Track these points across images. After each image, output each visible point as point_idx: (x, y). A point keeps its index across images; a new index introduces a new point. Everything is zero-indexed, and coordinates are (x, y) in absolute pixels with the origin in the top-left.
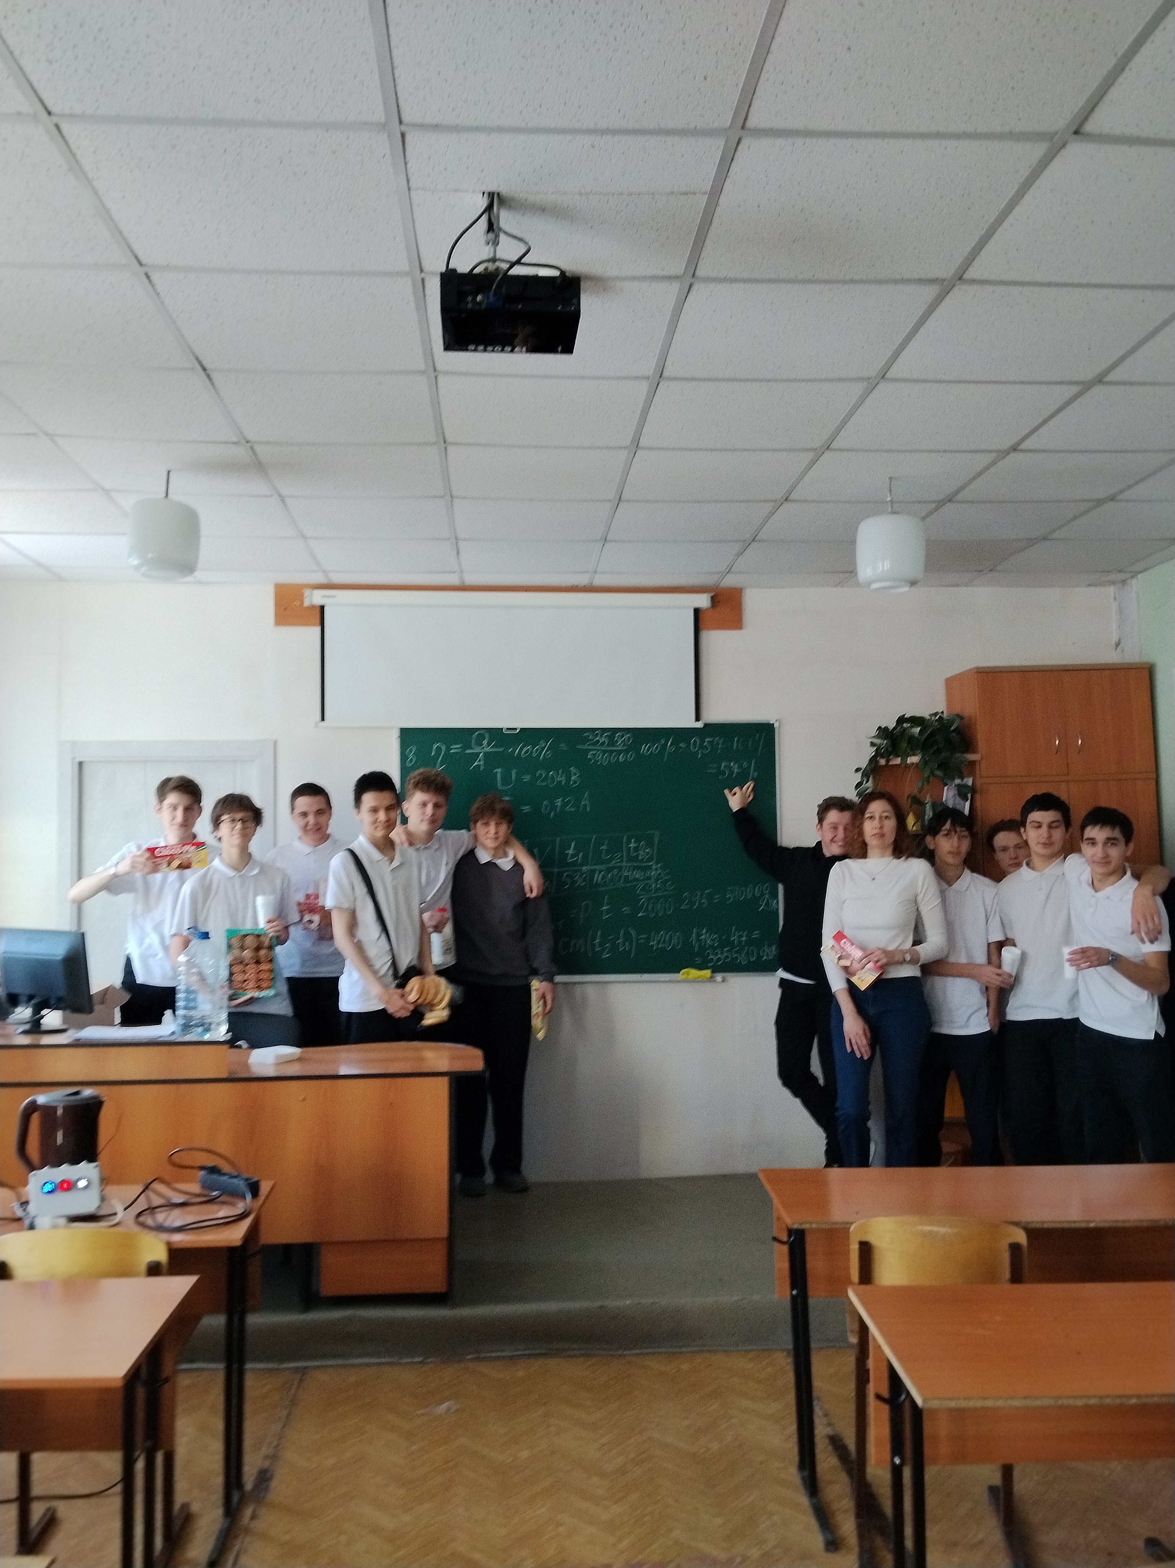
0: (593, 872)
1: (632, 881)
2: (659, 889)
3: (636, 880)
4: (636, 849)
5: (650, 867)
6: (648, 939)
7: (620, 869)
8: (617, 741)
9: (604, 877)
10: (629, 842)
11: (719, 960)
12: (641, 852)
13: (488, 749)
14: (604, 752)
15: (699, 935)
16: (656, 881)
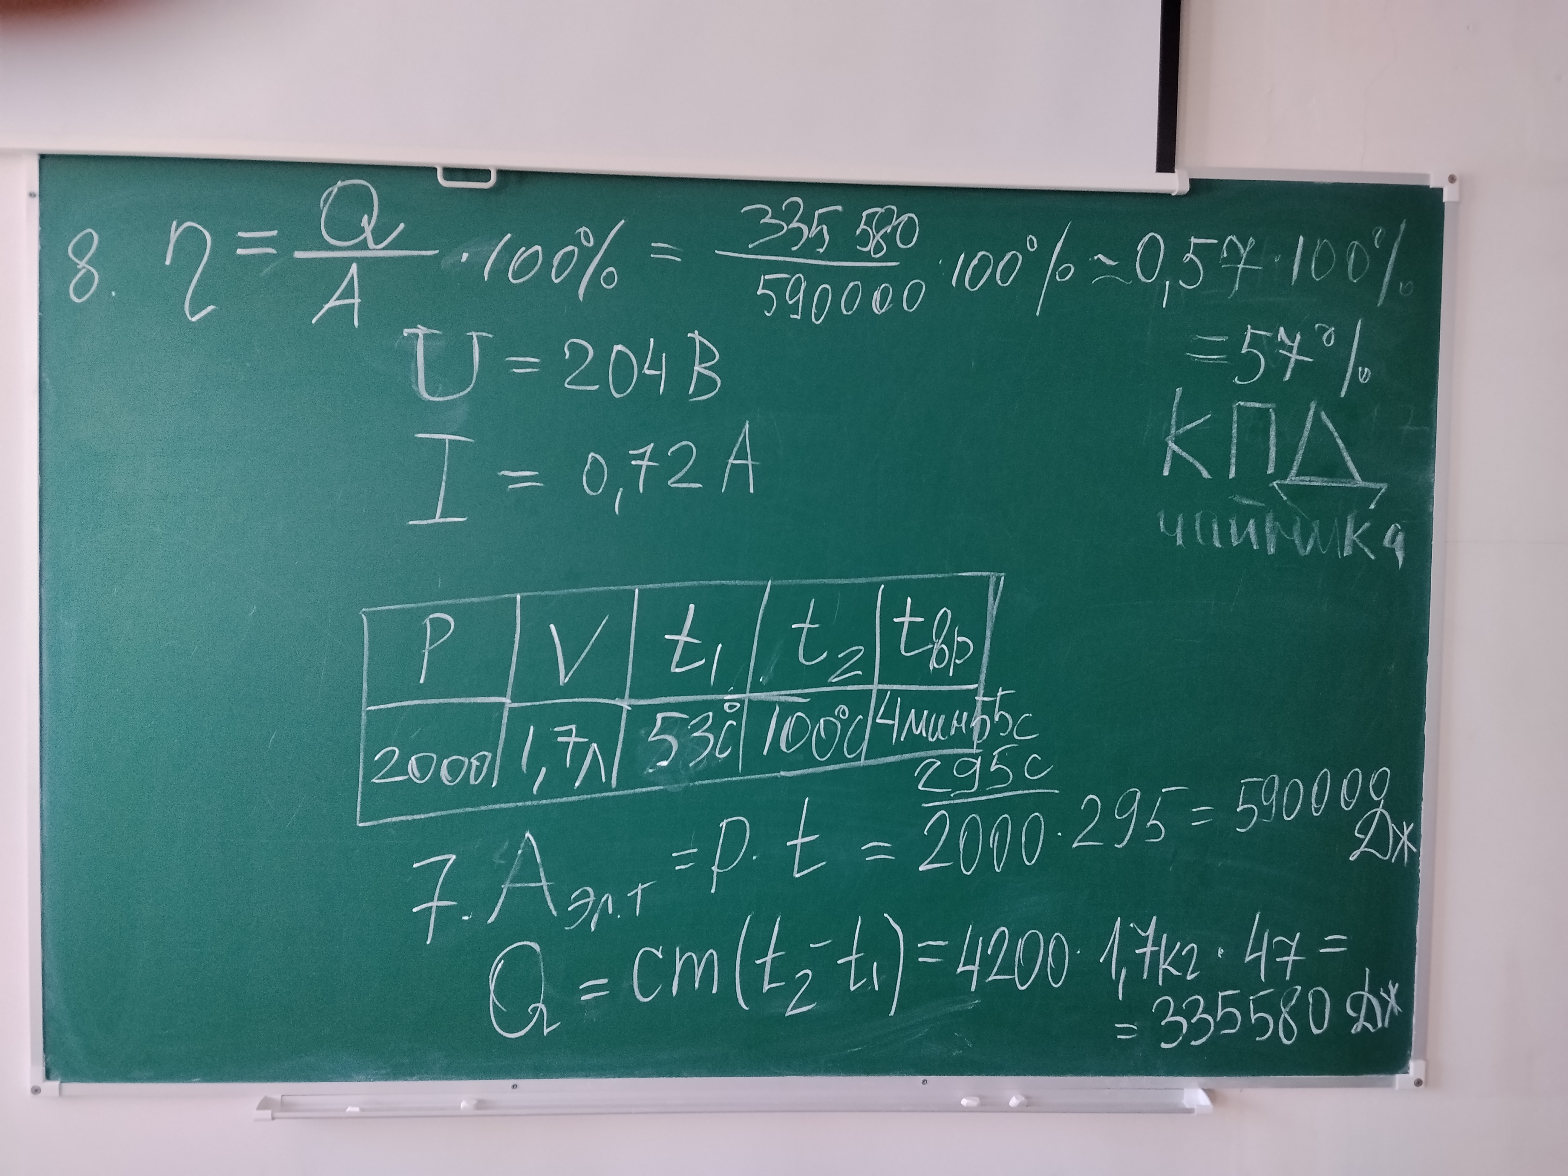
0: (760, 711)
1: (901, 748)
2: (1001, 776)
3: (916, 743)
4: (919, 634)
5: (967, 702)
6: (951, 956)
7: (859, 702)
8: (864, 239)
9: (800, 729)
10: (893, 608)
11: (1200, 1028)
12: (938, 645)
13: (376, 251)
14: (815, 276)
15: (1131, 940)
16: (987, 748)
